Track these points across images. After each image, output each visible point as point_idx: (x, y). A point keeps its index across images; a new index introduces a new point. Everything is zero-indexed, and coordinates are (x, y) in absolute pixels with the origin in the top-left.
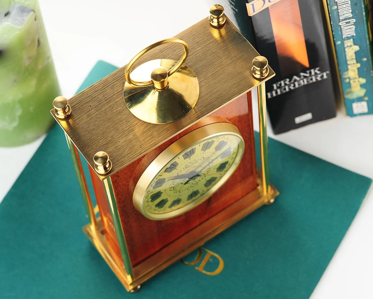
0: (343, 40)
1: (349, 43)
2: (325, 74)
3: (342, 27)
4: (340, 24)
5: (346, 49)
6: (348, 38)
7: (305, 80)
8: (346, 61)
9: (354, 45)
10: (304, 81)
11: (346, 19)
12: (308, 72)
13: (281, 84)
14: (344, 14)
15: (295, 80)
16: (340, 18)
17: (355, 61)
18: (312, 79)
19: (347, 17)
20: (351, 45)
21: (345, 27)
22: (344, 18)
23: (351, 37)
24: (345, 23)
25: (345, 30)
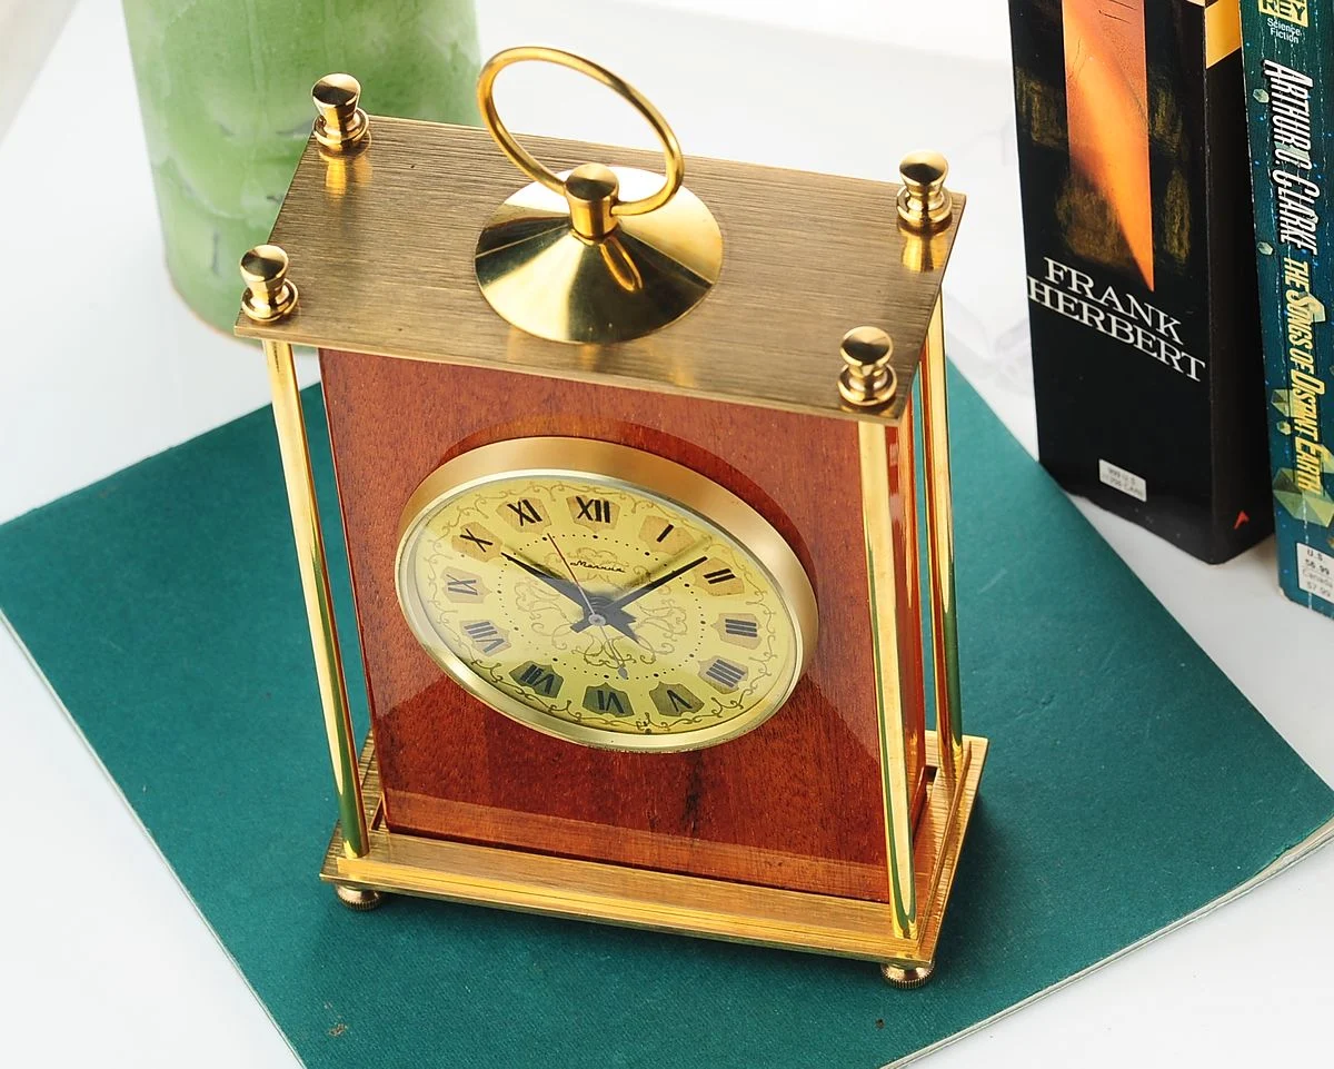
1: (1297, 273)
3: (1280, 189)
4: (1276, 179)
5: (1289, 295)
6: (1297, 253)
9: (1311, 291)
11: (1291, 168)
14: (1286, 143)
16: (1278, 154)
17: (1309, 362)
19: (1296, 163)
20: (1302, 289)
21: (1290, 202)
22: (1288, 160)
23: (1304, 251)
24: (1290, 185)
25: (1289, 211)
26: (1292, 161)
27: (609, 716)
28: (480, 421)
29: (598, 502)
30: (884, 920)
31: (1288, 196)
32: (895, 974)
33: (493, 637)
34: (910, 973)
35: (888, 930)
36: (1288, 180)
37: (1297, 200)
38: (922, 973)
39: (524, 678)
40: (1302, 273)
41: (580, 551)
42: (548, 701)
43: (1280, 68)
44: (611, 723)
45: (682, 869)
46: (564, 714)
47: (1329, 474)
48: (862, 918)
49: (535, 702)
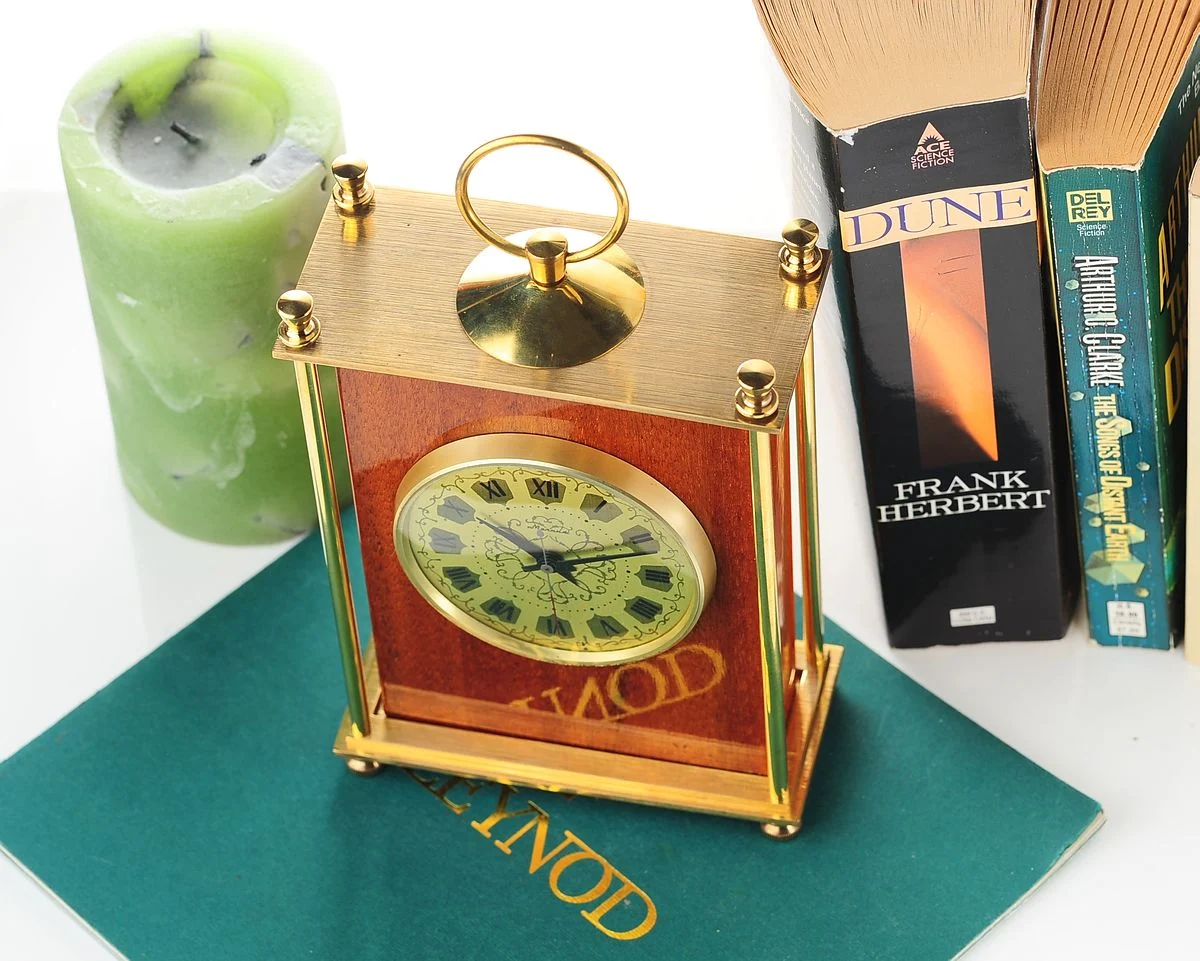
0: (1090, 391)
1: (1105, 405)
2: (1038, 494)
3: (1090, 349)
4: (1085, 340)
5: (1098, 423)
6: (1105, 390)
7: (985, 496)
8: (1097, 460)
9: (1118, 414)
10: (980, 500)
11: (1099, 329)
12: (994, 474)
13: (917, 489)
14: (1096, 312)
15: (958, 491)
16: (1087, 323)
17: (1117, 467)
18: (1002, 501)
19: (1103, 324)
20: (1111, 414)
21: (1098, 354)
22: (1097, 324)
23: (1112, 387)
24: (1098, 342)
25: (1098, 361)
26: (1100, 324)
27: (555, 638)
28: (459, 421)
29: (549, 483)
30: (764, 789)
31: (1096, 350)
32: (772, 830)
33: (468, 579)
34: (783, 829)
35: (766, 798)
36: (1097, 339)
37: (1106, 350)
38: (791, 829)
39: (491, 609)
40: (1109, 403)
41: (535, 518)
42: (510, 626)
43: (1087, 258)
44: (557, 643)
45: (611, 748)
46: (521, 636)
47: (1136, 544)
48: (747, 787)
49: (500, 627)
